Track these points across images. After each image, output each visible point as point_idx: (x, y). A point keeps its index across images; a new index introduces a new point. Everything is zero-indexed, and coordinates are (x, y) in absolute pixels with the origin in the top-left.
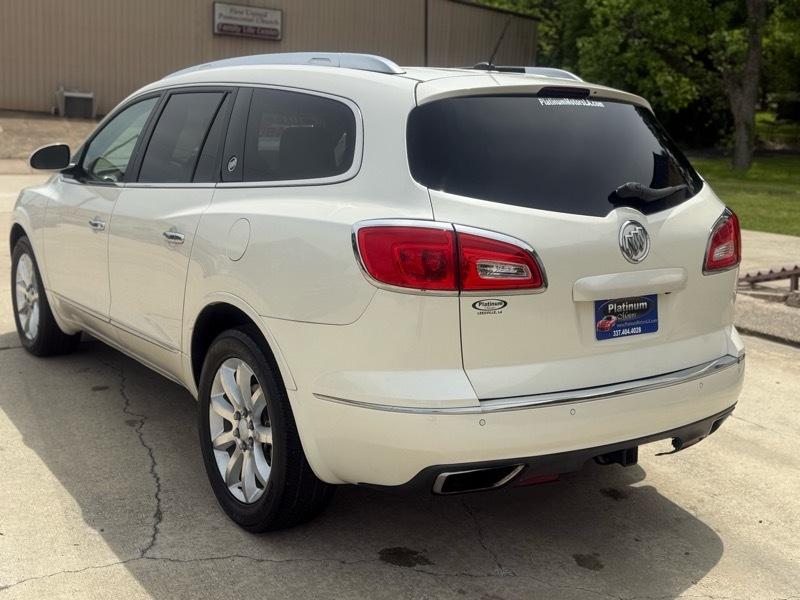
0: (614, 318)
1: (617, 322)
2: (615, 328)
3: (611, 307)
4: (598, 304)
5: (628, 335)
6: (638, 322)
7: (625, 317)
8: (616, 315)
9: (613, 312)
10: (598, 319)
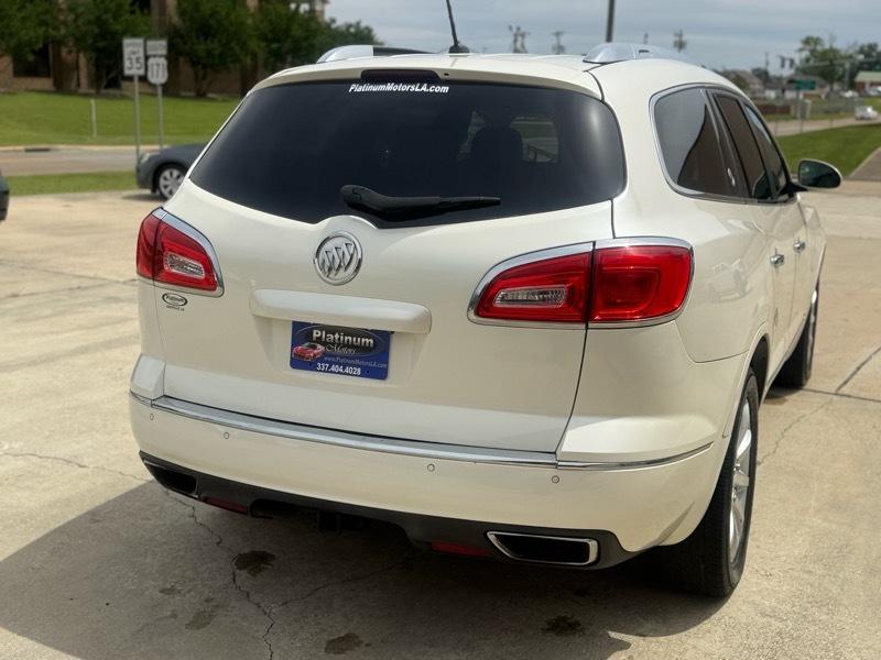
0: (320, 348)
1: (324, 354)
2: (321, 360)
3: (316, 334)
4: (297, 326)
5: (339, 373)
6: (357, 361)
7: (338, 351)
8: (324, 344)
9: (319, 340)
10: (295, 343)
